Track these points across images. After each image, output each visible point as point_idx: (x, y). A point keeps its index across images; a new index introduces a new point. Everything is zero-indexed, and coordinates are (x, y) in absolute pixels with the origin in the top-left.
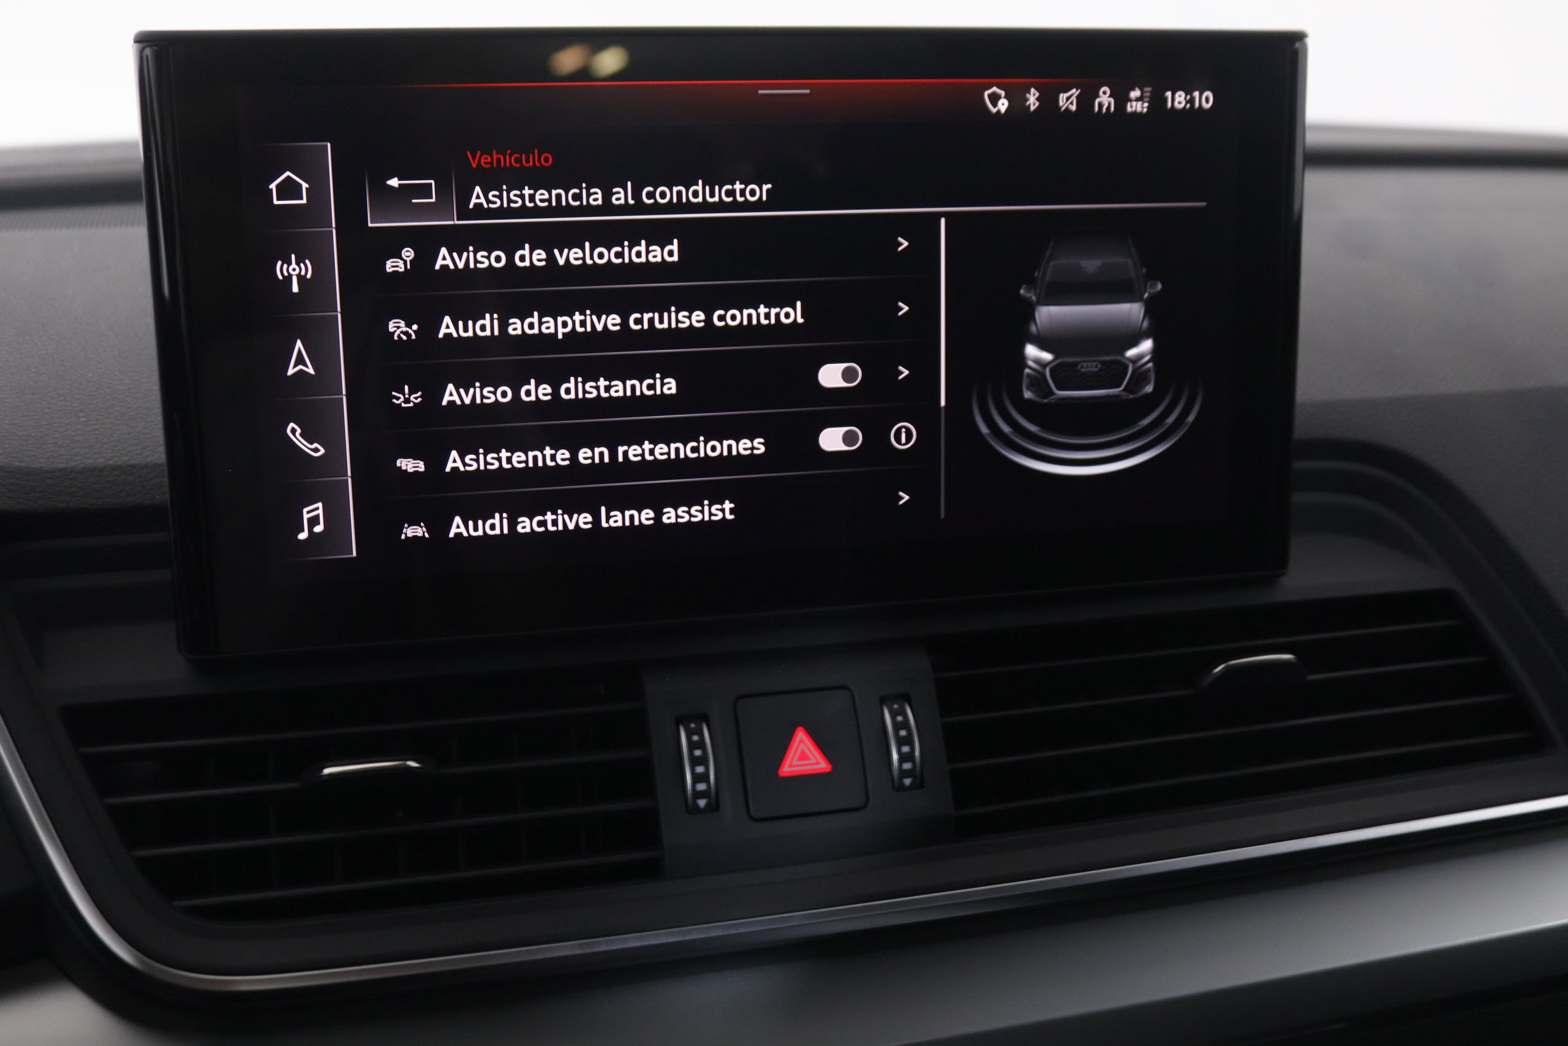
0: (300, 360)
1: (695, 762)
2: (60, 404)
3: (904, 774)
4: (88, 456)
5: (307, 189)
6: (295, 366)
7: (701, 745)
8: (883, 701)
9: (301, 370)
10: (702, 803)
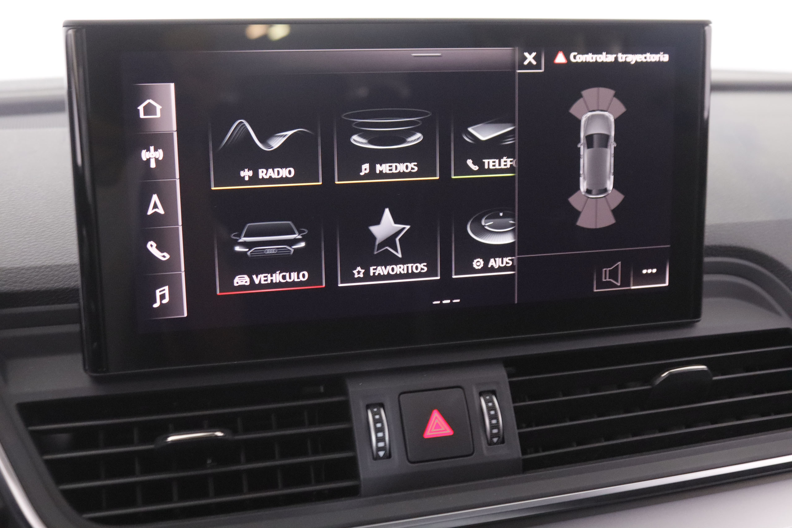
0: (155, 206)
1: (377, 430)
2: (14, 230)
3: (493, 436)
4: (32, 260)
5: (161, 109)
6: (153, 209)
7: (380, 421)
8: (481, 394)
9: (156, 212)
10: (381, 453)
